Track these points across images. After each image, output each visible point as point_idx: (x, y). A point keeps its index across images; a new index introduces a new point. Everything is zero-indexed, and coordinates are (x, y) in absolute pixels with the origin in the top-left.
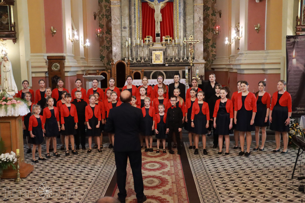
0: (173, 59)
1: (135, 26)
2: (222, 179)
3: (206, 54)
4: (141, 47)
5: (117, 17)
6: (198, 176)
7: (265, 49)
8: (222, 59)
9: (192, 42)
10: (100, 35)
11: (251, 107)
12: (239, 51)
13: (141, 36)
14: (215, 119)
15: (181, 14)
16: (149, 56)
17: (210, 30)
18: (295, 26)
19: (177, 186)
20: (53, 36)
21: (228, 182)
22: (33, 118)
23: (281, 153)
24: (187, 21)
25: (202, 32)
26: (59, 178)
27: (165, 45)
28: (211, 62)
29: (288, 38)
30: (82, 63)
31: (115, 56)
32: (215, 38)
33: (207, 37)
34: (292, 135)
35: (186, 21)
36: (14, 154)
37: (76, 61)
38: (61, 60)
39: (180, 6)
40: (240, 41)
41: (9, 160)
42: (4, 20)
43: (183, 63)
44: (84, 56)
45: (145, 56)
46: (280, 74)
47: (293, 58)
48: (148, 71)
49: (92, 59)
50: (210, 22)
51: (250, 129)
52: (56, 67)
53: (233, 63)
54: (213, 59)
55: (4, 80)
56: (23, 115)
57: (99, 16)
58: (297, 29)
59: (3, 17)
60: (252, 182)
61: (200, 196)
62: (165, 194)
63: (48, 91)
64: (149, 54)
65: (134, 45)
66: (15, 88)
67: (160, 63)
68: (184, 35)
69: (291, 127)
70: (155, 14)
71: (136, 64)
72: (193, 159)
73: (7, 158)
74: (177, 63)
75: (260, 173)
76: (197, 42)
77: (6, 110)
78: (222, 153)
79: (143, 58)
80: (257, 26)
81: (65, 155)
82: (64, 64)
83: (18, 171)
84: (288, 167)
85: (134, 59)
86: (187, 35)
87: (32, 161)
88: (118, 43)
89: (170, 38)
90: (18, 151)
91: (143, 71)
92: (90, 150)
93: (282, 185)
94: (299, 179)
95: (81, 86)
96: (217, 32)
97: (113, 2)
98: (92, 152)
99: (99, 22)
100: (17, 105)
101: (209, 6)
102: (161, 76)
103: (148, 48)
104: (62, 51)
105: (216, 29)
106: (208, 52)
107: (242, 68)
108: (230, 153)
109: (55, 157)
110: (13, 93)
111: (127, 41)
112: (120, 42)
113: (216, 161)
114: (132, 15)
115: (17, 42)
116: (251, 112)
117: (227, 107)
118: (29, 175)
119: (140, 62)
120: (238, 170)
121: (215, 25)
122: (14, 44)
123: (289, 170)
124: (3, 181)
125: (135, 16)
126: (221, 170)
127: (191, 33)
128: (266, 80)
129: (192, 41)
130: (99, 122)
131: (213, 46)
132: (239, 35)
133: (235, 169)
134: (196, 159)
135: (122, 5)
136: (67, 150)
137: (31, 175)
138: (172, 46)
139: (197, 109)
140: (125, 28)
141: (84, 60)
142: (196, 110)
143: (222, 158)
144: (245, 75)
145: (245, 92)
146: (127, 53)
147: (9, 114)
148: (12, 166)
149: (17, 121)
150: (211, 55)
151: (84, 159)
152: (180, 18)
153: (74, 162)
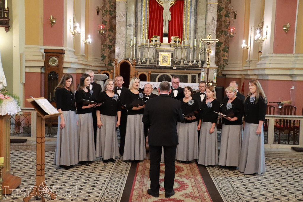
0: (182, 62)
1: (141, 24)
3: (217, 59)
4: (147, 47)
5: (123, 13)
7: (294, 53)
8: (235, 64)
9: (210, 42)
10: (103, 32)
12: (261, 55)
13: (147, 35)
15: (192, 14)
16: (154, 57)
17: (223, 32)
20: (52, 26)
24: (199, 22)
25: (215, 34)
27: (174, 46)
28: (222, 68)
30: (82, 61)
31: (118, 55)
32: (228, 41)
35: (197, 21)
37: (77, 58)
38: (60, 54)
39: (191, 5)
40: (264, 43)
43: (192, 67)
44: (85, 53)
45: (150, 57)
48: (153, 74)
49: (93, 58)
50: (223, 24)
52: (54, 62)
54: (225, 64)
56: (12, 113)
57: (102, 10)
64: (156, 55)
65: (139, 45)
67: (167, 66)
68: (194, 37)
70: (163, 12)
71: (141, 65)
74: (186, 67)
76: (216, 41)
79: (148, 59)
80: (286, 26)
82: (63, 59)
83: (1, 185)
85: (139, 60)
86: (197, 36)
88: (122, 42)
89: (179, 39)
90: (2, 159)
91: (149, 73)
96: (232, 34)
99: (103, 18)
100: (4, 101)
101: (222, 6)
103: (155, 49)
104: (62, 45)
105: (230, 31)
106: (220, 56)
107: (266, 73)
111: (132, 40)
112: (124, 40)
113: (246, 182)
114: (139, 12)
115: (10, 30)
119: (145, 63)
120: (279, 196)
121: (229, 27)
122: (7, 32)
125: (141, 13)
126: (257, 195)
127: (202, 35)
128: (294, 88)
129: (210, 40)
132: (262, 36)
133: (274, 195)
135: (129, 0)
138: (181, 48)
140: (130, 25)
141: (84, 57)
143: (253, 179)
144: (269, 81)
146: (131, 53)
149: (3, 122)
150: (222, 60)
151: (84, 172)
152: (191, 17)
153: (71, 175)
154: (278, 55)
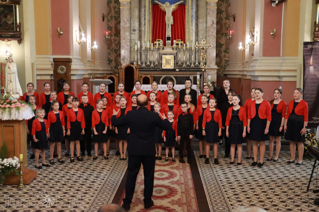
0: (184, 64)
1: (145, 29)
2: (234, 190)
3: (218, 59)
4: (151, 51)
5: (126, 19)
6: (208, 186)
7: (281, 55)
8: (235, 65)
9: (204, 47)
10: (108, 38)
11: (265, 115)
12: (253, 57)
13: (151, 39)
14: (228, 127)
15: (193, 17)
16: (158, 60)
17: (223, 34)
18: (313, 32)
19: (187, 196)
20: (59, 37)
21: (240, 193)
22: (36, 122)
23: (296, 164)
24: (200, 25)
25: (215, 37)
26: (64, 186)
27: (176, 49)
28: (223, 68)
29: (306, 44)
30: (89, 66)
31: (123, 59)
32: (228, 43)
33: (220, 41)
34: (307, 146)
35: (198, 24)
36: (18, 159)
37: (83, 64)
38: (67, 62)
39: (192, 9)
40: (255, 46)
41: (12, 165)
42: (9, 20)
43: (195, 69)
44: (92, 59)
45: (154, 60)
46: (296, 82)
47: (310, 66)
48: (157, 76)
49: (99, 63)
50: (224, 26)
51: (265, 138)
52: (62, 70)
53: (247, 69)
54: (226, 65)
55: (9, 82)
56: (28, 118)
57: (107, 17)
58: (314, 34)
59: (9, 17)
60: (265, 194)
61: (211, 207)
62: (174, 205)
63: (53, 95)
64: (159, 58)
65: (144, 48)
66: (20, 90)
67: (170, 68)
68: (195, 39)
69: (306, 138)
70: (166, 16)
71: (145, 68)
72: (204, 168)
73: (9, 164)
74: (188, 68)
75: (274, 185)
76: (210, 46)
77: (10, 114)
78: (234, 163)
79: (152, 62)
80: (273, 32)
81: (70, 162)
82: (70, 67)
83: (21, 177)
84: (303, 179)
85: (143, 63)
86: (199, 39)
87: (35, 167)
88: (126, 46)
89: (181, 42)
90: (21, 156)
91: (152, 75)
92: (96, 157)
93: (296, 198)
94: (315, 192)
95: (88, 90)
96: (231, 37)
97: (123, 3)
98: (98, 159)
99: (108, 24)
100: (21, 108)
101: (222, 10)
102: (171, 82)
103: (158, 52)
104: (69, 54)
105: (230, 33)
106: (221, 57)
107: (256, 75)
108: (242, 163)
109: (59, 163)
110: (18, 96)
111: (136, 44)
112: (129, 45)
113: (227, 172)
114: (142, 17)
115: (22, 43)
116: (265, 121)
117: (240, 114)
118: (32, 181)
119: (150, 66)
120: (251, 181)
121: (229, 29)
122: (19, 45)
123: (303, 183)
124: (6, 187)
125: (145, 18)
126: (233, 181)
127: (204, 37)
128: (282, 87)
129: (205, 45)
130: (106, 128)
131: (226, 51)
132: (253, 40)
133: (247, 180)
134: (206, 168)
135: (132, 6)
136: (72, 157)
137: (34, 181)
138: (183, 51)
139: (209, 116)
140: (134, 30)
141: (90, 63)
142: (207, 118)
143: (234, 168)
144: (259, 82)
145: (259, 99)
146: (136, 57)
147: (13, 117)
148: (15, 172)
149: (21, 125)
150: (224, 61)
151: (90, 166)
152: (192, 21)
153: (79, 169)
154: (267, 58)
